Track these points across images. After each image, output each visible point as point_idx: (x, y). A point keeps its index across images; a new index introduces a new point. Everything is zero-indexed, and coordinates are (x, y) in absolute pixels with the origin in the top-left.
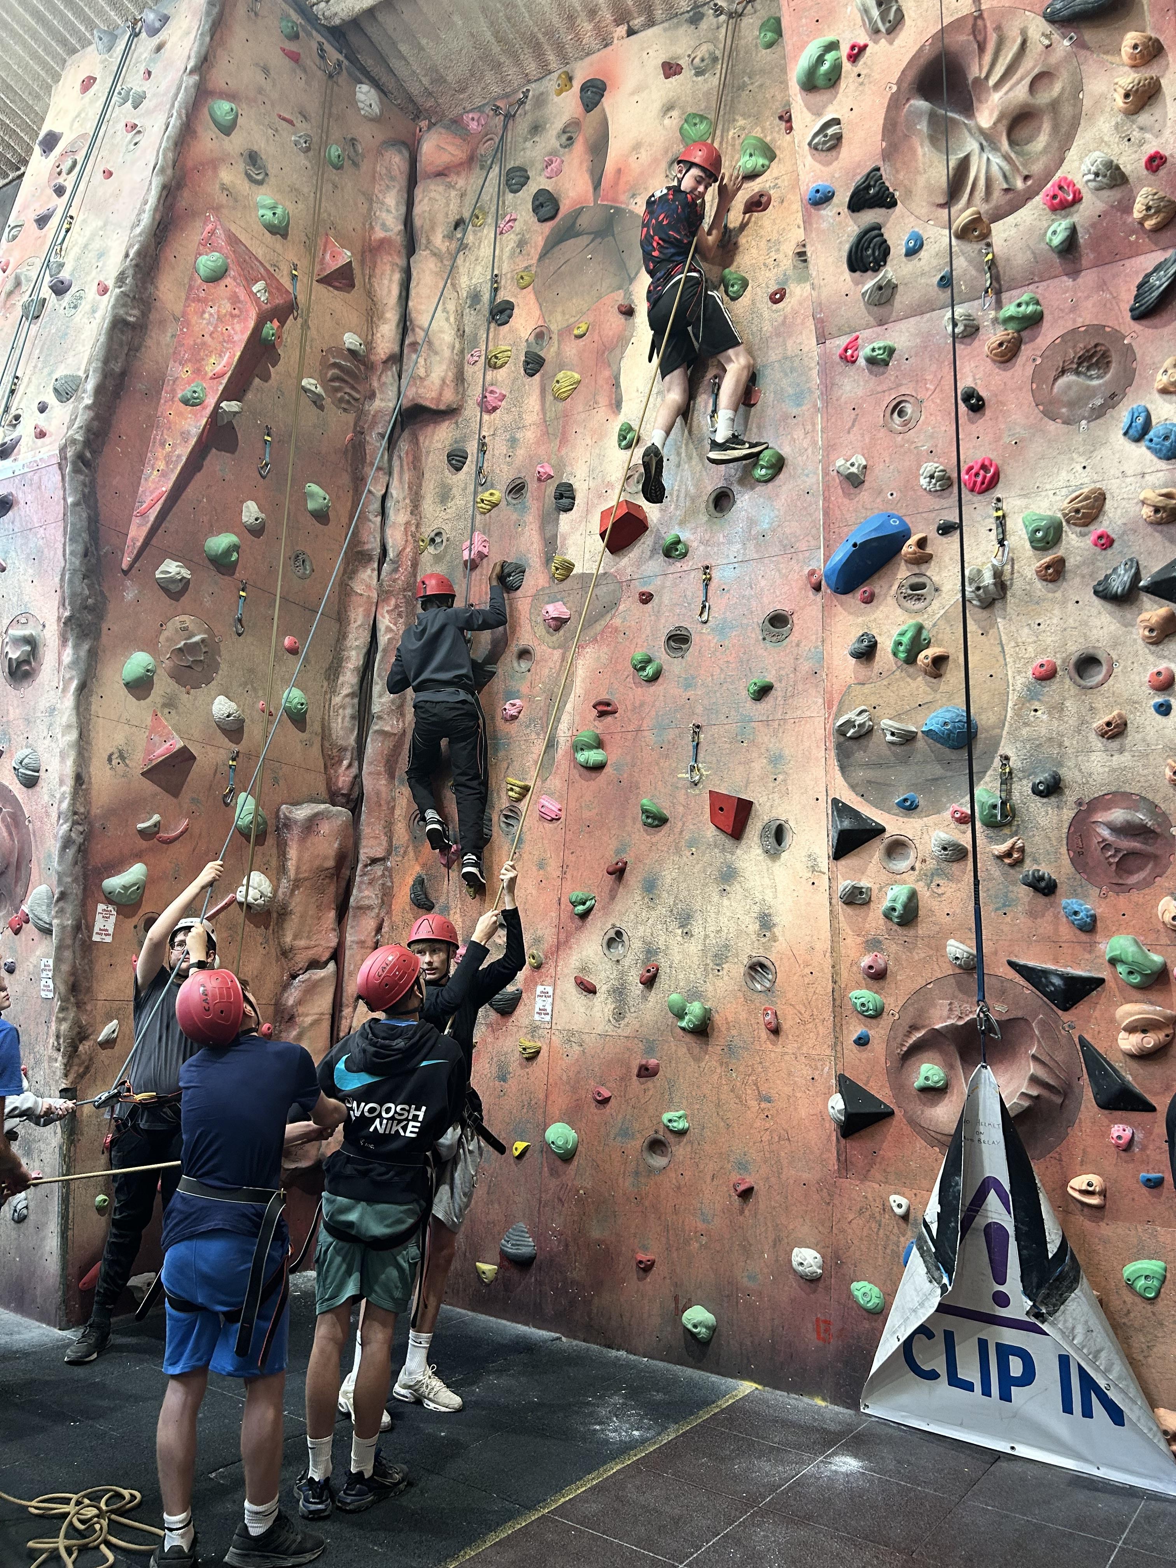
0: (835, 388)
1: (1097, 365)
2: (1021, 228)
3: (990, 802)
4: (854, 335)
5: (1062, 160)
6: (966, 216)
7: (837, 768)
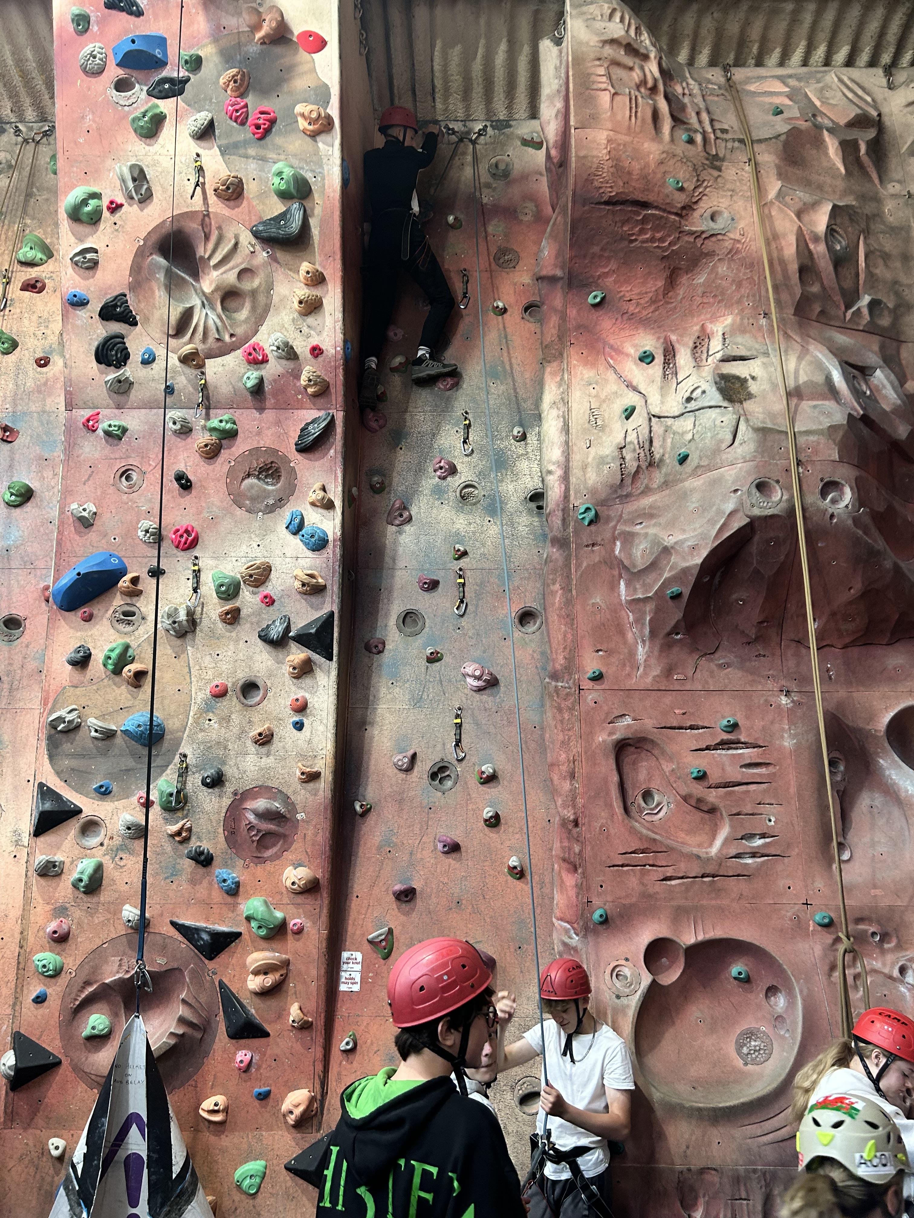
0: (76, 447)
1: (272, 476)
2: (226, 368)
3: (168, 791)
4: (97, 411)
5: (257, 331)
6: (187, 349)
7: (46, 756)
